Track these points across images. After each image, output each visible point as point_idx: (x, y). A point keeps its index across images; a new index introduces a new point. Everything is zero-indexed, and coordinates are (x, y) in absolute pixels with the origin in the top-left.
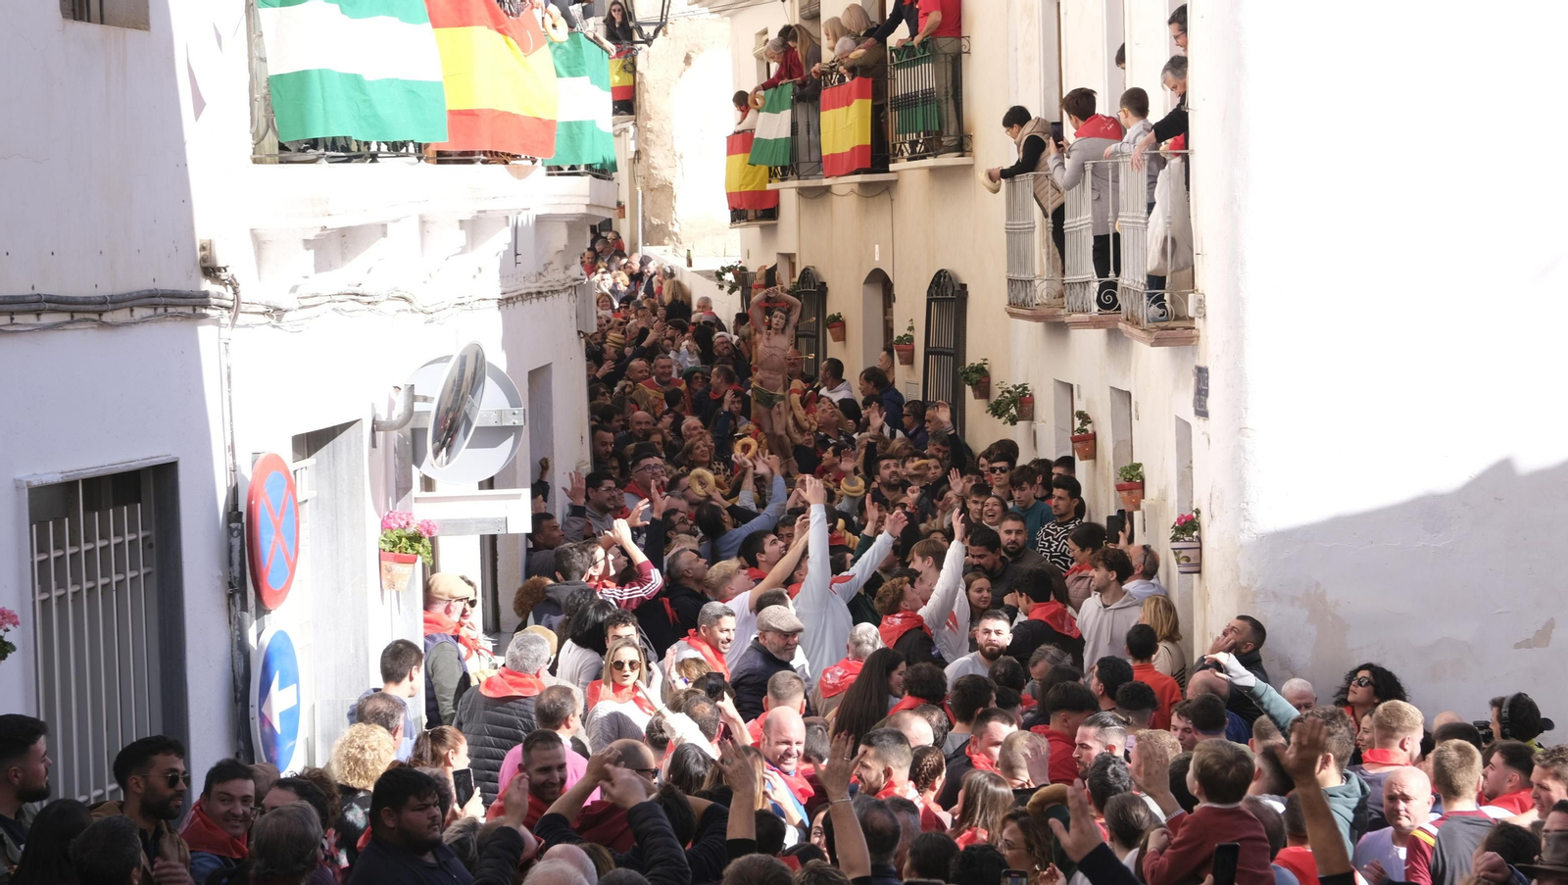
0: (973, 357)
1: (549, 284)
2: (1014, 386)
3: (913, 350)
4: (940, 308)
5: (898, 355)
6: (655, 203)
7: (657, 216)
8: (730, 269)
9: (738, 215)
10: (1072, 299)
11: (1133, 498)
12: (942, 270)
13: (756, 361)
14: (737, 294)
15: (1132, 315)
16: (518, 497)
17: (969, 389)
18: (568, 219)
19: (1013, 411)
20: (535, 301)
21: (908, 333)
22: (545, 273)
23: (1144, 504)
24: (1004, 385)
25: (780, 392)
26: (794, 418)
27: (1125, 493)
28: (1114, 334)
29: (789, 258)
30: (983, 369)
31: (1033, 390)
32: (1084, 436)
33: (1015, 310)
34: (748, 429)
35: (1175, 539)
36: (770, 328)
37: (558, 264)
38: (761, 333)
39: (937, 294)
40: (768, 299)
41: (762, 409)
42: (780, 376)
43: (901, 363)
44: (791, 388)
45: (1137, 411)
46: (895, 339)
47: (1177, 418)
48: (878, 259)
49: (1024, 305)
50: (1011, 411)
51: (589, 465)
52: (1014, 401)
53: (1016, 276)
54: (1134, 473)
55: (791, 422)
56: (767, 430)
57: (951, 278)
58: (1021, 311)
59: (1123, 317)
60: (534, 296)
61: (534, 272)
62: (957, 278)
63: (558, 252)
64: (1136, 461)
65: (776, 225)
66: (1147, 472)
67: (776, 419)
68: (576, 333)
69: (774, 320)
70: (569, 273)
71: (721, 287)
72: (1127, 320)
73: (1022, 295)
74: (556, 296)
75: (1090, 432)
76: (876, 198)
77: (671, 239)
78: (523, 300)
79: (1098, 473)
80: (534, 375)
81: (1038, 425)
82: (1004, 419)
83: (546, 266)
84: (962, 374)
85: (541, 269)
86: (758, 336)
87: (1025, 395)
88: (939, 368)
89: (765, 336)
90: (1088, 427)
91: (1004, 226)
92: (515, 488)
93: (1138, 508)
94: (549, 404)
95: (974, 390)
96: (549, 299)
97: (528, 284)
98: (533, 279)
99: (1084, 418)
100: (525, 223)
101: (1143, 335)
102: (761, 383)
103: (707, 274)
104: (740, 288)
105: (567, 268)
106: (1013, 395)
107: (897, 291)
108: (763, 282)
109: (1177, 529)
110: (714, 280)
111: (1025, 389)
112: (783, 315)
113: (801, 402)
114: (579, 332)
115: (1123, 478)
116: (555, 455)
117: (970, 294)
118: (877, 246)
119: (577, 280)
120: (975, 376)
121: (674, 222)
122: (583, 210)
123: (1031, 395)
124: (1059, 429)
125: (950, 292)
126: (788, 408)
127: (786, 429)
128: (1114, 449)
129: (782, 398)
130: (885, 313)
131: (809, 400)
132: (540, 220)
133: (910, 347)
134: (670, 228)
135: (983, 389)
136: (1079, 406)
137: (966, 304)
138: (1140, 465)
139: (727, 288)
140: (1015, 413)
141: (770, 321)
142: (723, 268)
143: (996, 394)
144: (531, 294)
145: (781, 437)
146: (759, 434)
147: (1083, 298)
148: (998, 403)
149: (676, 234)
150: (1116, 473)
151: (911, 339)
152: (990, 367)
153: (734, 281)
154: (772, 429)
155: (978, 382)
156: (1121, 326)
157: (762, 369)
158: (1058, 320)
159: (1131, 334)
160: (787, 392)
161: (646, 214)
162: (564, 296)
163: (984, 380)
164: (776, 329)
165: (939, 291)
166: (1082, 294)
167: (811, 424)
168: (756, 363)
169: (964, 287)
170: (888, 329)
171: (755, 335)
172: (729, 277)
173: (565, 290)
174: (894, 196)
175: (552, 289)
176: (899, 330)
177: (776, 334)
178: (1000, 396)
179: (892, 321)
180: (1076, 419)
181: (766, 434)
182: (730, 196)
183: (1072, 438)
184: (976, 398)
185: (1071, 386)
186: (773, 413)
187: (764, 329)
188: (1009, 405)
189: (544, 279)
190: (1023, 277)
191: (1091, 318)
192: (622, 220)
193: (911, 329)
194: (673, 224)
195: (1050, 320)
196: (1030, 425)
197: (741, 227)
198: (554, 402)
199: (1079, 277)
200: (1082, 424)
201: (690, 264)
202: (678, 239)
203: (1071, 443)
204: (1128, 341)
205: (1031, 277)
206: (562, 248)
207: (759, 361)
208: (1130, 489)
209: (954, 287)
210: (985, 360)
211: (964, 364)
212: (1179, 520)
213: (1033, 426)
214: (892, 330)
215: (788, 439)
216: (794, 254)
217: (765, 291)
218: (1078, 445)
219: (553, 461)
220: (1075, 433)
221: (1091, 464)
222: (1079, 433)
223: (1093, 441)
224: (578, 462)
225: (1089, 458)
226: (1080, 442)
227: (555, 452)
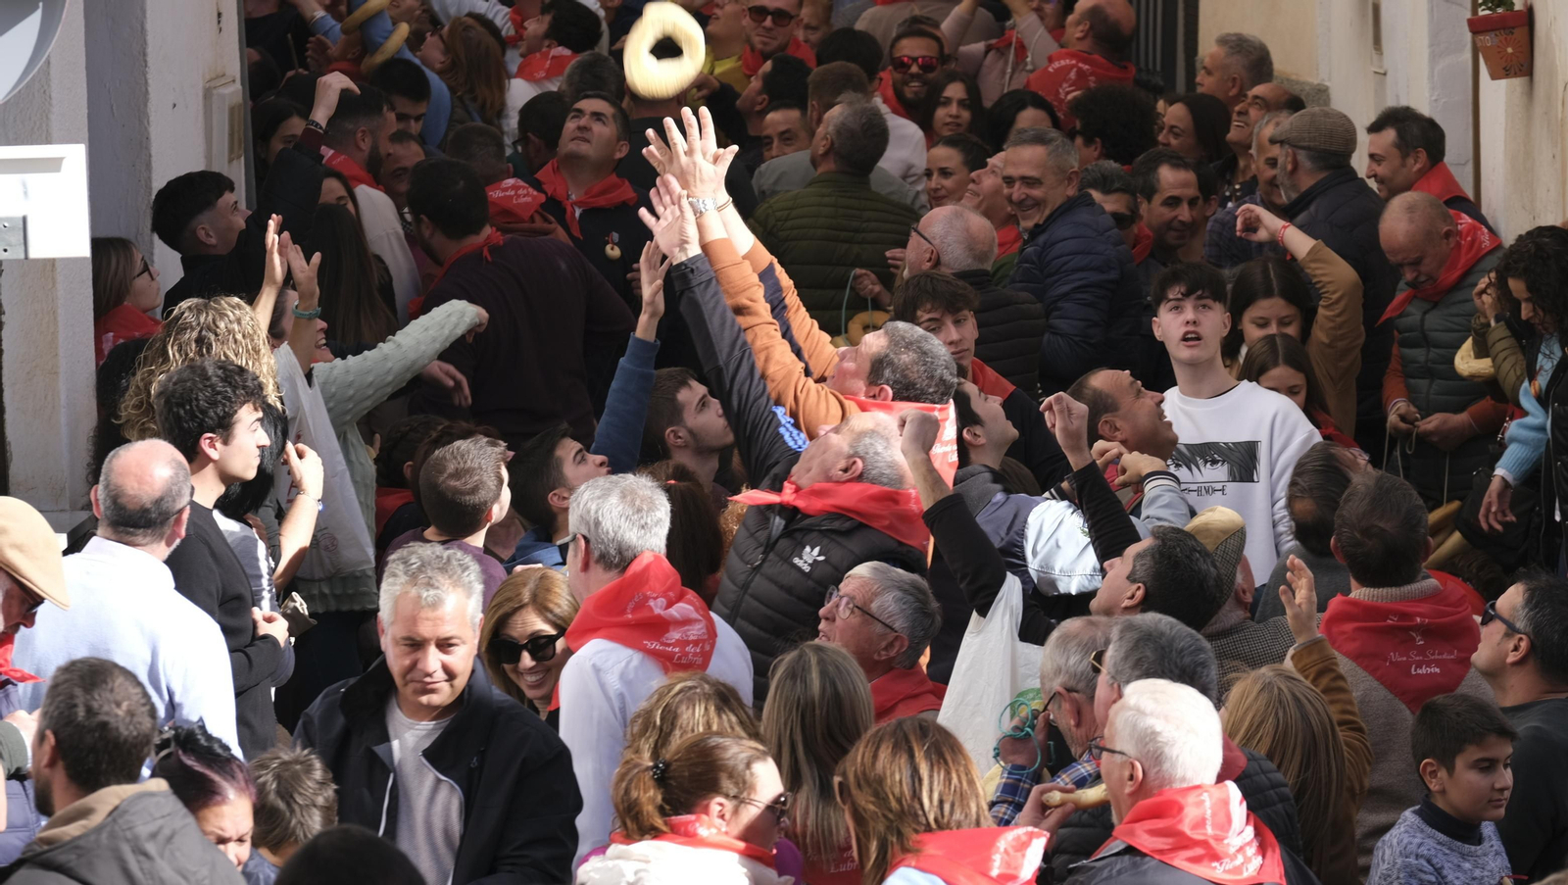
16: (53, 165)
32: (1502, 17)
51: (238, 86)
75: (1518, 7)
79: (1539, 109)
92: (48, 141)
116: (150, 59)
183: (1471, 23)
203: (1468, 36)
218: (1487, 40)
219: (144, 74)
220: (1481, 5)
221: (1519, 90)
222: (1489, 9)
223: (1526, 29)
224: (208, 77)
225: (1516, 75)
226: (1493, 34)
227: (149, 50)
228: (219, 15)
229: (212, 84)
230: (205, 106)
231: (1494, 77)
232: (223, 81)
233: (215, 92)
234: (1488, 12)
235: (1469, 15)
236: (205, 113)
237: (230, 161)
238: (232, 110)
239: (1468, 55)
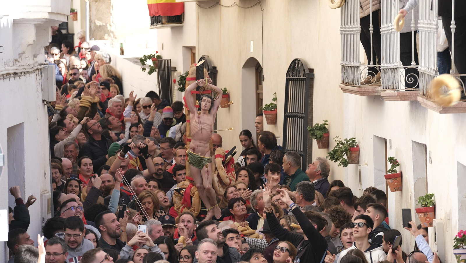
0: (317, 120)
1: (23, 67)
2: (346, 140)
3: (277, 114)
4: (295, 85)
5: (266, 118)
6: (98, 10)
7: (100, 19)
8: (150, 57)
9: (155, 20)
10: (385, 80)
11: (428, 218)
12: (297, 59)
13: (190, 134)
14: (155, 74)
15: (427, 92)
17: (315, 142)
18: (36, 23)
19: (345, 157)
20: (12, 79)
21: (273, 102)
22: (19, 60)
23: (435, 222)
24: (339, 139)
25: (207, 156)
26: (219, 176)
27: (422, 215)
28: (415, 104)
29: (191, 50)
30: (324, 128)
31: (359, 143)
32: (394, 175)
33: (347, 87)
34: (184, 185)
35: (456, 247)
36: (199, 109)
37: (29, 54)
38: (193, 113)
39: (293, 75)
40: (198, 88)
41: (194, 169)
42: (208, 145)
43: (268, 123)
44: (216, 153)
45: (430, 158)
46: (264, 106)
47: (458, 163)
48: (253, 52)
49: (353, 84)
50: (344, 157)
52: (346, 150)
53: (347, 64)
54: (428, 201)
55: (216, 179)
56: (198, 185)
57: (302, 65)
58: (351, 88)
59: (421, 92)
60: (12, 75)
61: (12, 59)
62: (307, 65)
63: (29, 45)
64: (430, 192)
65: (182, 27)
66: (437, 200)
67: (205, 176)
68: (42, 101)
69: (203, 104)
70: (36, 59)
71: (144, 69)
72: (424, 95)
73: (352, 77)
74: (27, 75)
75: (398, 172)
76: (251, 9)
77: (109, 35)
78: (4, 79)
79: (404, 200)
80: (11, 131)
81: (362, 167)
82: (338, 162)
83: (20, 55)
84: (310, 131)
85: (17, 57)
86: (191, 115)
87: (353, 146)
88: (294, 127)
89: (196, 115)
90: (397, 169)
91: (339, 29)
93: (431, 225)
94: (22, 151)
95: (318, 142)
96: (22, 78)
97: (7, 67)
98: (11, 64)
99: (394, 162)
100: (6, 25)
101: (434, 105)
102: (194, 150)
103: (134, 61)
104: (157, 70)
105: (35, 56)
106: (345, 146)
107: (265, 73)
108: (194, 76)
109: (458, 240)
110: (139, 65)
111: (354, 141)
112: (210, 99)
113: (223, 164)
114: (43, 101)
115: (420, 204)
116: (26, 186)
117: (315, 76)
118: (252, 42)
119: (42, 65)
120: (319, 133)
121: (112, 24)
122: (46, 16)
123: (357, 146)
124: (377, 170)
125: (302, 74)
126: (214, 169)
127: (213, 183)
128: (415, 184)
129: (210, 160)
130: (257, 88)
131: (229, 162)
132: (16, 23)
133: (274, 112)
134: (109, 28)
135: (325, 142)
136: (390, 154)
137: (313, 83)
138: (432, 195)
139: (148, 70)
140: (346, 158)
141: (200, 104)
142: (145, 56)
143: (333, 145)
144: (10, 74)
145: (209, 189)
146: (192, 188)
147: (393, 79)
148: (335, 151)
149: (112, 32)
150: (416, 200)
151: (275, 107)
152: (329, 127)
153: (152, 65)
154: (202, 183)
155: (321, 137)
156: (420, 99)
157: (195, 139)
158: (376, 94)
159: (426, 104)
160: (213, 157)
161: (92, 18)
162: (33, 76)
163: (325, 135)
164: (204, 110)
165: (295, 73)
166: (392, 77)
167: (231, 180)
168: (189, 136)
169: (311, 71)
170: (259, 100)
171: (189, 115)
172: (150, 62)
173: (34, 71)
174: (264, 8)
175: (25, 71)
176: (267, 100)
177: (204, 113)
178: (336, 146)
179: (262, 94)
180: (389, 163)
181: (198, 188)
182: (150, 6)
183: (385, 176)
184: (319, 147)
185: (385, 140)
186: (202, 171)
187: (195, 110)
188: (342, 152)
189: (19, 64)
190: (352, 64)
191: (399, 93)
192: (75, 22)
193: (275, 99)
194: (110, 25)
195: (371, 94)
196: (357, 166)
197: (158, 28)
198: (25, 150)
199: (391, 65)
200: (393, 166)
201: (122, 53)
202: (114, 35)
203: (385, 180)
204: (425, 109)
205: (357, 64)
206: (32, 42)
207: (192, 133)
208: (425, 212)
209: (305, 71)
210: (326, 121)
211: (312, 124)
212: (459, 234)
213: (359, 168)
214: (262, 100)
215: (213, 191)
216: (195, 47)
217: (196, 82)
218: (390, 181)
219: (24, 190)
220: (388, 171)
221: (399, 194)
222: (390, 172)
223: (400, 178)
224: (42, 191)
225: (398, 191)
226: (391, 179)
227: (26, 184)
228: (45, 174)
229: (43, 193)
230: (41, 199)
231: (392, 191)
232: (46, 192)
233: (43, 195)
234: (390, 173)
235: (385, 174)
236: (41, 201)
237: (48, 214)
238: (48, 200)
239: (385, 185)
